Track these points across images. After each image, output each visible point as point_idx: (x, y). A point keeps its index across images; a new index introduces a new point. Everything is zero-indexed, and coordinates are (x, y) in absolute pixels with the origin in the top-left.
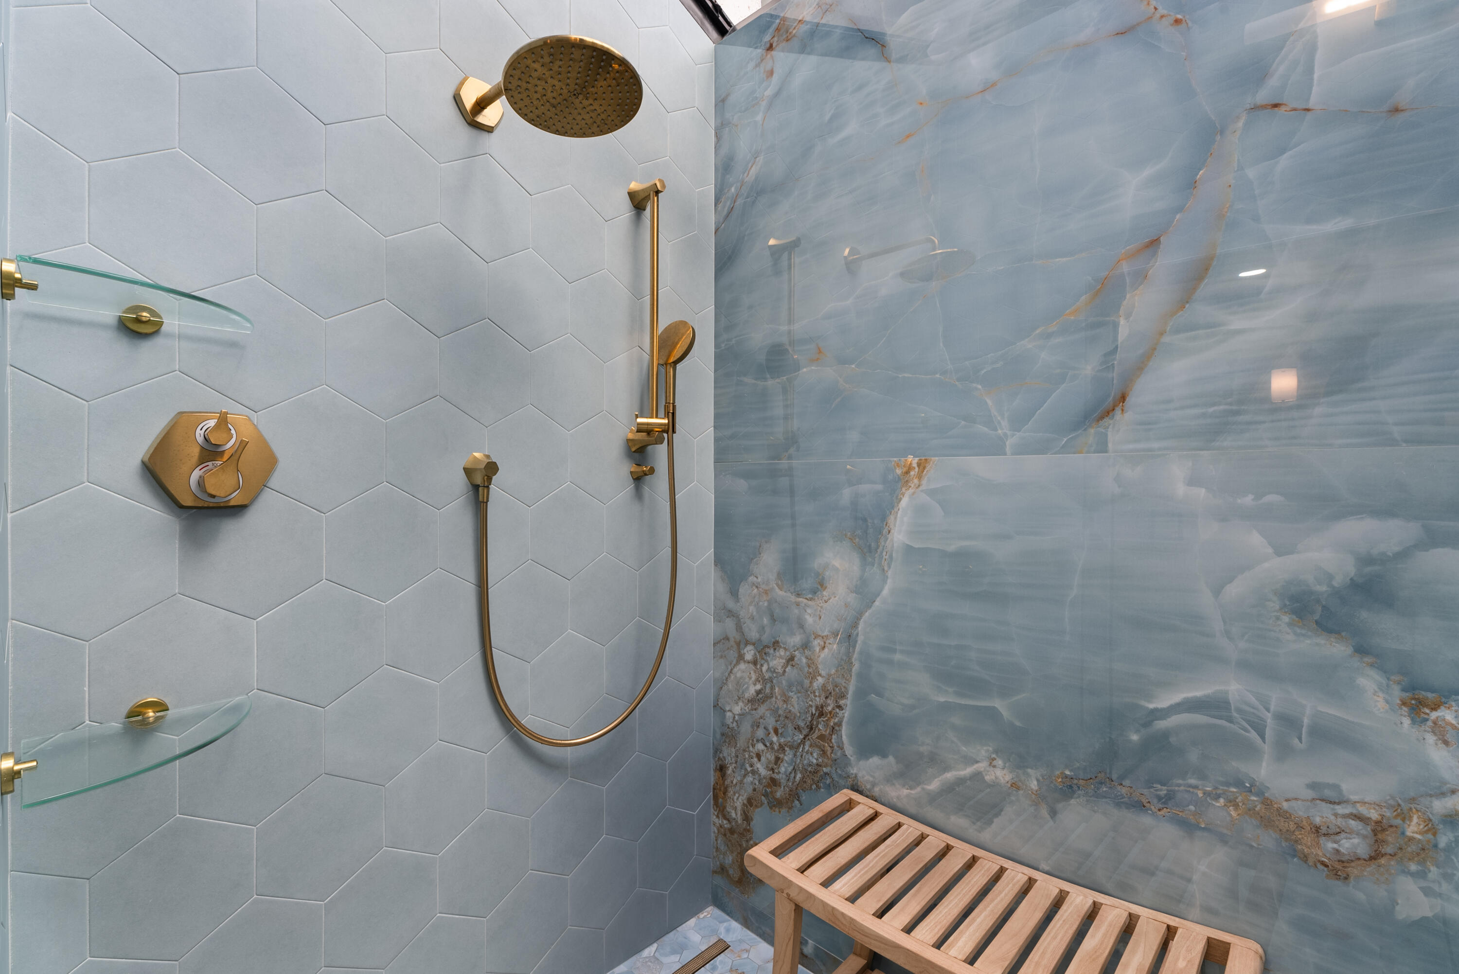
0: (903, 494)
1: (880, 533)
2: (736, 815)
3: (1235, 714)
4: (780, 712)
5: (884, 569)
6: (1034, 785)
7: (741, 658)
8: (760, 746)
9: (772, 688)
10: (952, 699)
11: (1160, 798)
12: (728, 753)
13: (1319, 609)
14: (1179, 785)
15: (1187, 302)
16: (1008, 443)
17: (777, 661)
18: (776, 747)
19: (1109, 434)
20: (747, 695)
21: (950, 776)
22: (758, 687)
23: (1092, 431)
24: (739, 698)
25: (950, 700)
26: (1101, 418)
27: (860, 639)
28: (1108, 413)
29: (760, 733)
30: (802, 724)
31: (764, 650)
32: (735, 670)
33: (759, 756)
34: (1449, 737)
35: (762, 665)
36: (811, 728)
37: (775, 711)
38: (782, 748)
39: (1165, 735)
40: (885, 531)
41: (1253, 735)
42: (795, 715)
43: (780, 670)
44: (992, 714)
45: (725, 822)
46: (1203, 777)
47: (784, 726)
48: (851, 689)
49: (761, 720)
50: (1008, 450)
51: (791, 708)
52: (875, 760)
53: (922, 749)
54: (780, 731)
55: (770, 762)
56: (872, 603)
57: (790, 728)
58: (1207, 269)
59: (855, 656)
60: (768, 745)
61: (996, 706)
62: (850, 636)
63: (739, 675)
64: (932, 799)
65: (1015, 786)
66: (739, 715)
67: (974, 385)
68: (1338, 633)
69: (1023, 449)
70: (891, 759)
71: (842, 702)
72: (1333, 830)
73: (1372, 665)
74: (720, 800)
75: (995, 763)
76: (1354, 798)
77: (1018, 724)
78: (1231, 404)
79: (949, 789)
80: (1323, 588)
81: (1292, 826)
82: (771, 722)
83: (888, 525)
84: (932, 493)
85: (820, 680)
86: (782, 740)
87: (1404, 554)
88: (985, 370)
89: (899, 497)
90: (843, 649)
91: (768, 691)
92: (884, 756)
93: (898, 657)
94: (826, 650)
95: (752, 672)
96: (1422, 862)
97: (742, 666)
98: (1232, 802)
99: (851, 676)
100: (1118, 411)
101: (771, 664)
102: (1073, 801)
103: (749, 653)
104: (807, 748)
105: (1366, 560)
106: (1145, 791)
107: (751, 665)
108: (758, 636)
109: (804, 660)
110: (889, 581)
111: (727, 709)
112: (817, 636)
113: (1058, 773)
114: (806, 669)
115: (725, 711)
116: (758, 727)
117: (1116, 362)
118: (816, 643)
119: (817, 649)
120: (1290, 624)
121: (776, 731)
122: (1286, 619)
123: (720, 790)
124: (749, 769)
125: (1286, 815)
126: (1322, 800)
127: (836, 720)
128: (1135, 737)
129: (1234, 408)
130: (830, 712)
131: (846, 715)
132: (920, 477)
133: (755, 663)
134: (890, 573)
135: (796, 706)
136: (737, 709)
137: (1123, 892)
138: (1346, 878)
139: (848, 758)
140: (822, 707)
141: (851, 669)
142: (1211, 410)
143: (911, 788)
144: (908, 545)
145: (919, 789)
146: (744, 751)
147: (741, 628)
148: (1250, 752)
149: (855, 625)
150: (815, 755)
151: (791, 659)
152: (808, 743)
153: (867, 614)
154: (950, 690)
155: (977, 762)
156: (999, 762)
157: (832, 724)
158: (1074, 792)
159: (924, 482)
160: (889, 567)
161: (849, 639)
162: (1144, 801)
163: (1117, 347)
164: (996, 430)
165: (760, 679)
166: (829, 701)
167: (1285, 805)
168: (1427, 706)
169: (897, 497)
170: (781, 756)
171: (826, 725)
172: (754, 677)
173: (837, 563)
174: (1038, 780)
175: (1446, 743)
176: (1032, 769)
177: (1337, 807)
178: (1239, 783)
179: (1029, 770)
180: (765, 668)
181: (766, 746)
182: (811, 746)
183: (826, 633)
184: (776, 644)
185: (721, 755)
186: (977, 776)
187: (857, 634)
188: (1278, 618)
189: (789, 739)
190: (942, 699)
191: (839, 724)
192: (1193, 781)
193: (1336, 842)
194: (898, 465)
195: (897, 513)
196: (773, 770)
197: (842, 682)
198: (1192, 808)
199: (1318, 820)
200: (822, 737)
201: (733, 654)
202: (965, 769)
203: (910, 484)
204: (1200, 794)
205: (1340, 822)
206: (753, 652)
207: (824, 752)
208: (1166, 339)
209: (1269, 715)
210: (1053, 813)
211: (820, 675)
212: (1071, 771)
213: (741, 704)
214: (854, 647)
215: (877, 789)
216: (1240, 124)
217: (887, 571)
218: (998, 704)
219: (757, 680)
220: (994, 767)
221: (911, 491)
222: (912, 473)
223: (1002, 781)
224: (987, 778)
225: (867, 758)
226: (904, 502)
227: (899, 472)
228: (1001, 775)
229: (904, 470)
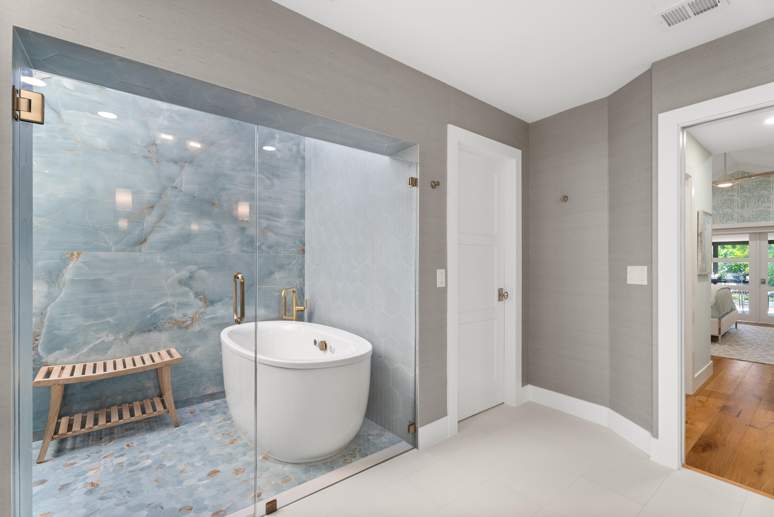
0: (70, 263)
1: (59, 276)
3: (170, 305)
5: (61, 288)
6: (121, 337)
10: (92, 322)
11: (154, 328)
13: (184, 282)
14: (159, 323)
15: (160, 221)
16: (112, 249)
19: (142, 248)
21: (91, 345)
23: (138, 247)
25: (92, 323)
26: (140, 244)
28: (142, 243)
34: (202, 300)
39: (155, 313)
40: (61, 275)
41: (173, 308)
44: (108, 322)
46: (163, 320)
48: (44, 331)
50: (112, 250)
52: (57, 352)
53: (79, 341)
56: (55, 300)
58: (164, 216)
59: (46, 320)
61: (109, 320)
62: (42, 313)
65: (115, 339)
67: (100, 232)
68: (186, 286)
69: (117, 251)
70: (65, 349)
72: (186, 321)
73: (192, 290)
75: (108, 336)
76: (189, 314)
77: (116, 323)
78: (168, 244)
79: (91, 349)
80: (184, 278)
81: (180, 323)
83: (63, 273)
84: (83, 262)
87: (195, 271)
88: (104, 228)
89: (68, 264)
90: (38, 319)
93: (68, 315)
96: (198, 321)
98: (169, 323)
99: (43, 327)
100: (144, 243)
102: (133, 337)
105: (190, 273)
106: (151, 327)
110: (63, 292)
113: (128, 331)
117: (144, 232)
120: (179, 286)
122: (178, 285)
125: (178, 321)
126: (184, 316)
128: (149, 316)
129: (169, 244)
131: (40, 342)
132: (78, 257)
134: (64, 289)
137: (146, 351)
138: (188, 329)
139: (42, 357)
141: (43, 325)
142: (165, 244)
143: (74, 356)
144: (72, 279)
145: (78, 354)
148: (172, 311)
149: (45, 308)
153: (52, 304)
154: (91, 320)
155: (102, 338)
156: (110, 335)
158: (133, 334)
159: (80, 259)
160: (63, 287)
162: (151, 329)
163: (144, 228)
164: (108, 245)
167: (179, 320)
168: (199, 296)
169: (67, 264)
174: (123, 335)
175: (201, 301)
176: (121, 333)
177: (187, 317)
178: (170, 319)
179: (120, 334)
186: (103, 341)
187: (47, 312)
188: (177, 285)
190: (88, 324)
191: (36, 346)
192: (161, 321)
193: (186, 323)
194: (67, 254)
195: (67, 269)
198: (161, 327)
199: (184, 320)
202: (98, 341)
203: (73, 260)
204: (163, 323)
205: (187, 319)
208: (155, 228)
209: (176, 303)
210: (127, 342)
212: (132, 329)
216: (170, 189)
217: (62, 289)
220: (108, 337)
221: (74, 262)
222: (74, 256)
223: (111, 339)
224: (106, 341)
225: (52, 353)
226: (70, 266)
227: (68, 256)
228: (111, 338)
229: (70, 255)
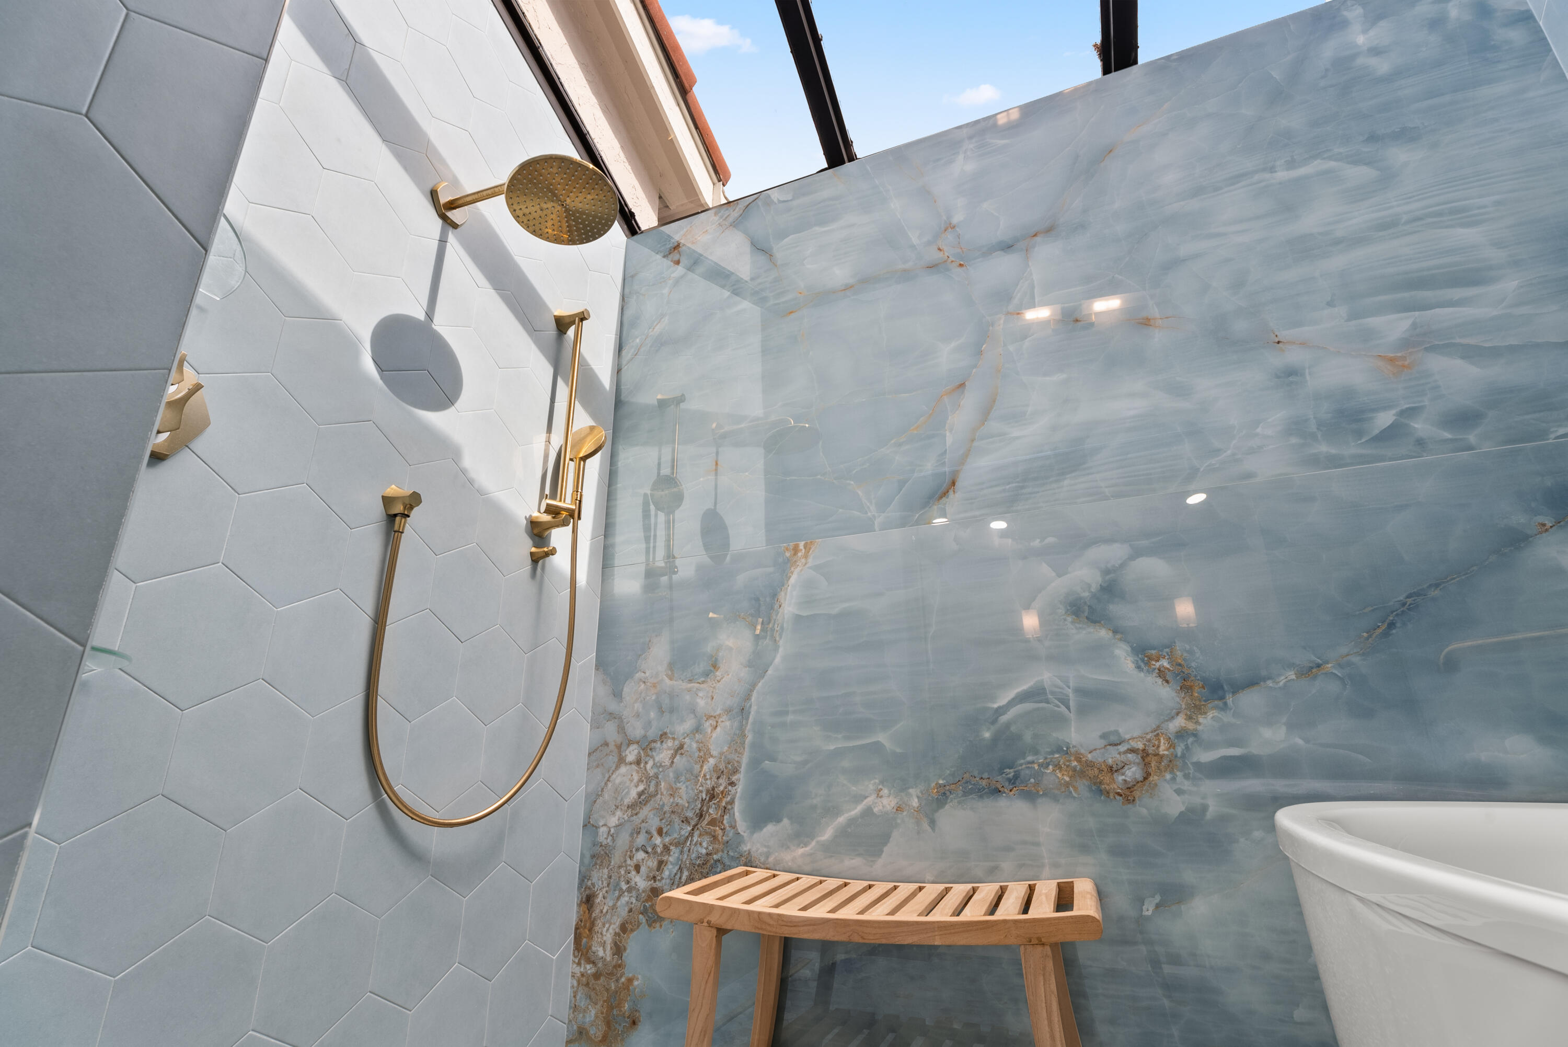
0: (792, 573)
1: (772, 608)
2: (605, 951)
3: (1050, 696)
4: (666, 808)
5: (775, 640)
6: (915, 803)
7: (621, 761)
8: (641, 855)
9: (658, 784)
10: (840, 745)
11: (1009, 780)
12: (599, 878)
13: (1086, 608)
14: (1021, 765)
15: (986, 421)
16: (876, 523)
17: (663, 755)
18: (659, 850)
19: (947, 508)
20: (627, 801)
21: (842, 819)
22: (641, 787)
23: (935, 507)
24: (617, 807)
25: (840, 746)
26: (941, 497)
27: (754, 709)
28: (945, 494)
29: (641, 840)
30: (690, 814)
31: (647, 746)
32: (614, 776)
33: (637, 868)
34: (1168, 678)
35: (646, 763)
36: (701, 816)
37: (660, 809)
38: (666, 849)
39: (1008, 725)
40: (776, 607)
41: (1063, 709)
42: (683, 806)
43: (667, 762)
44: (877, 747)
45: (588, 967)
46: (1036, 752)
47: (670, 823)
48: (745, 760)
49: (643, 824)
50: (876, 527)
51: (680, 801)
52: (770, 828)
53: (815, 801)
54: (665, 830)
55: (651, 870)
56: (765, 673)
57: (677, 820)
58: (994, 401)
59: (749, 727)
60: (650, 850)
61: (879, 740)
62: (743, 709)
63: (617, 781)
64: (829, 849)
65: (899, 809)
66: (616, 826)
67: (848, 482)
68: (1099, 622)
69: (886, 526)
70: (786, 821)
71: (734, 778)
72: (1121, 765)
73: (1120, 640)
74: (584, 940)
75: (881, 793)
76: (1127, 737)
77: (898, 750)
78: (1018, 482)
79: (843, 833)
80: (1086, 594)
81: (1096, 771)
82: (654, 823)
83: (779, 600)
84: (816, 568)
85: (712, 761)
86: (667, 840)
87: (1123, 565)
88: (856, 471)
89: (789, 575)
90: (736, 724)
91: (652, 789)
92: (779, 821)
93: (790, 718)
94: (718, 729)
95: (634, 774)
96: (1172, 772)
97: (623, 769)
98: (1058, 766)
99: (744, 748)
100: (951, 492)
101: (657, 759)
102: (947, 807)
103: (631, 754)
104: (695, 839)
105: (1107, 572)
106: (999, 778)
107: (634, 767)
108: (643, 732)
109: (695, 745)
110: (781, 650)
111: (601, 824)
112: (709, 717)
113: (933, 785)
114: (696, 755)
115: (597, 827)
116: (638, 833)
117: (946, 460)
118: (707, 725)
119: (709, 730)
120: (1073, 622)
121: (660, 832)
122: (1069, 619)
123: (585, 927)
124: (624, 887)
125: (1090, 765)
126: (1110, 745)
127: (729, 798)
128: (987, 735)
129: (1021, 484)
130: (722, 792)
131: (739, 790)
132: (806, 556)
133: (638, 762)
134: (781, 643)
135: (685, 797)
136: (613, 821)
138: (1134, 800)
139: (741, 835)
140: (713, 789)
141: (744, 742)
142: (1008, 487)
143: (806, 845)
144: (797, 615)
145: (813, 843)
146: (620, 867)
147: (623, 729)
148: (1063, 722)
149: (748, 697)
150: (705, 844)
151: (681, 747)
152: (697, 833)
153: (760, 684)
154: (840, 736)
155: (866, 797)
156: (885, 791)
157: (724, 804)
158: (947, 798)
159: (810, 560)
160: (781, 638)
161: (743, 711)
162: (999, 787)
163: (946, 450)
164: (866, 513)
165: (646, 778)
166: (721, 781)
167: (1090, 757)
168: (1153, 660)
169: (786, 575)
170: (665, 858)
171: (718, 806)
172: (636, 778)
173: (730, 643)
174: (918, 797)
175: (1167, 682)
176: (912, 788)
177: (1119, 747)
178: (1059, 750)
179: (911, 790)
180: (649, 766)
181: (647, 852)
182: (700, 835)
183: (718, 713)
184: (663, 736)
185: (589, 883)
186: (868, 812)
187: (751, 706)
188: (1065, 620)
189: (675, 835)
190: (832, 747)
191: (732, 802)
192: (1030, 758)
193: (1123, 774)
194: (787, 549)
195: (787, 589)
196: (654, 878)
197: (735, 757)
198: (1032, 780)
199: (1110, 761)
200: (713, 822)
201: (613, 759)
202: (856, 808)
203: (798, 564)
204: (1036, 767)
205: (1123, 758)
206: (636, 752)
207: (715, 837)
208: (976, 444)
209: (1070, 691)
210: (932, 823)
211: (712, 756)
212: (943, 779)
213: (619, 813)
214: (747, 719)
215: (771, 859)
216: (1002, 322)
217: (779, 641)
218: (882, 738)
219: (641, 781)
220: (881, 797)
221: (799, 569)
222: (800, 554)
223: (889, 808)
224: (876, 810)
225: (761, 829)
226: (793, 580)
227: (788, 554)
228: (887, 803)
229: (792, 552)
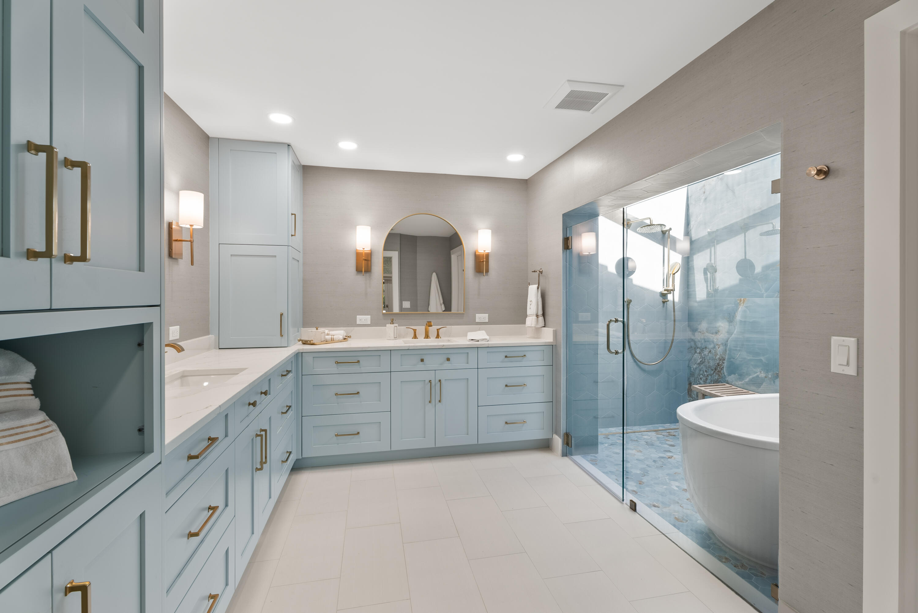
0: (739, 307)
1: (734, 317)
2: (694, 396)
4: (707, 366)
6: (770, 376)
7: (696, 352)
8: (701, 376)
9: (705, 360)
10: (751, 358)
12: (692, 379)
16: (764, 295)
17: (706, 352)
18: (706, 376)
20: (697, 362)
21: (751, 377)
22: (701, 360)
24: (695, 363)
27: (729, 344)
29: (701, 372)
30: (713, 369)
31: (702, 350)
32: (694, 356)
33: (701, 379)
35: (702, 354)
36: (716, 369)
37: (705, 366)
38: (708, 376)
40: (735, 317)
42: (711, 366)
43: (707, 355)
44: (761, 360)
45: (691, 398)
47: (708, 370)
48: (726, 358)
49: (702, 369)
50: (764, 297)
51: (710, 364)
52: (733, 376)
53: (744, 371)
54: (707, 371)
55: (704, 380)
56: (732, 335)
57: (710, 370)
59: (727, 349)
60: (704, 375)
61: (762, 359)
63: (695, 357)
64: (747, 384)
65: (766, 377)
66: (695, 368)
69: (768, 297)
70: (737, 375)
71: (724, 362)
74: (690, 393)
75: (761, 372)
77: (767, 362)
79: (751, 380)
82: (704, 369)
83: (736, 315)
84: (746, 307)
85: (718, 356)
86: (708, 373)
88: (759, 277)
90: (724, 348)
91: (704, 360)
92: (735, 374)
93: (738, 349)
94: (720, 348)
95: (699, 356)
97: (696, 354)
99: (726, 355)
101: (705, 353)
103: (698, 350)
104: (714, 375)
107: (699, 354)
108: (701, 346)
109: (714, 351)
110: (736, 329)
111: (692, 367)
112: (717, 345)
113: (775, 373)
114: (714, 354)
115: (691, 367)
116: (701, 371)
118: (717, 347)
119: (717, 348)
121: (706, 371)
123: (690, 390)
124: (698, 383)
127: (723, 366)
130: (721, 365)
131: (725, 365)
132: (743, 303)
133: (700, 353)
134: (736, 327)
135: (712, 364)
136: (695, 367)
139: (726, 376)
140: (719, 363)
141: (726, 353)
143: (742, 381)
144: (741, 320)
145: (743, 381)
146: (697, 378)
147: (696, 344)
149: (727, 341)
150: (717, 376)
151: (710, 351)
152: (715, 374)
153: (730, 338)
154: (751, 356)
155: (757, 373)
156: (762, 372)
157: (721, 367)
159: (745, 304)
160: (736, 325)
161: (726, 345)
164: (761, 292)
165: (702, 357)
166: (720, 362)
170: (707, 378)
171: (720, 368)
172: (699, 357)
173: (722, 325)
179: (769, 373)
180: (703, 355)
181: (703, 376)
182: (716, 374)
183: (720, 344)
184: (706, 348)
185: (690, 380)
186: (758, 376)
187: (728, 344)
189: (710, 373)
190: (749, 358)
191: (723, 367)
194: (738, 300)
195: (738, 312)
196: (705, 382)
197: (723, 356)
200: (719, 371)
201: (693, 351)
202: (754, 375)
206: (699, 350)
207: (719, 375)
210: (774, 382)
211: (718, 355)
213: (696, 365)
214: (727, 347)
215: (733, 383)
218: (762, 358)
219: (701, 358)
221: (741, 306)
222: (742, 302)
223: (763, 376)
224: (760, 376)
225: (730, 375)
226: (740, 309)
227: (738, 301)
228: (763, 375)
229: (740, 301)
